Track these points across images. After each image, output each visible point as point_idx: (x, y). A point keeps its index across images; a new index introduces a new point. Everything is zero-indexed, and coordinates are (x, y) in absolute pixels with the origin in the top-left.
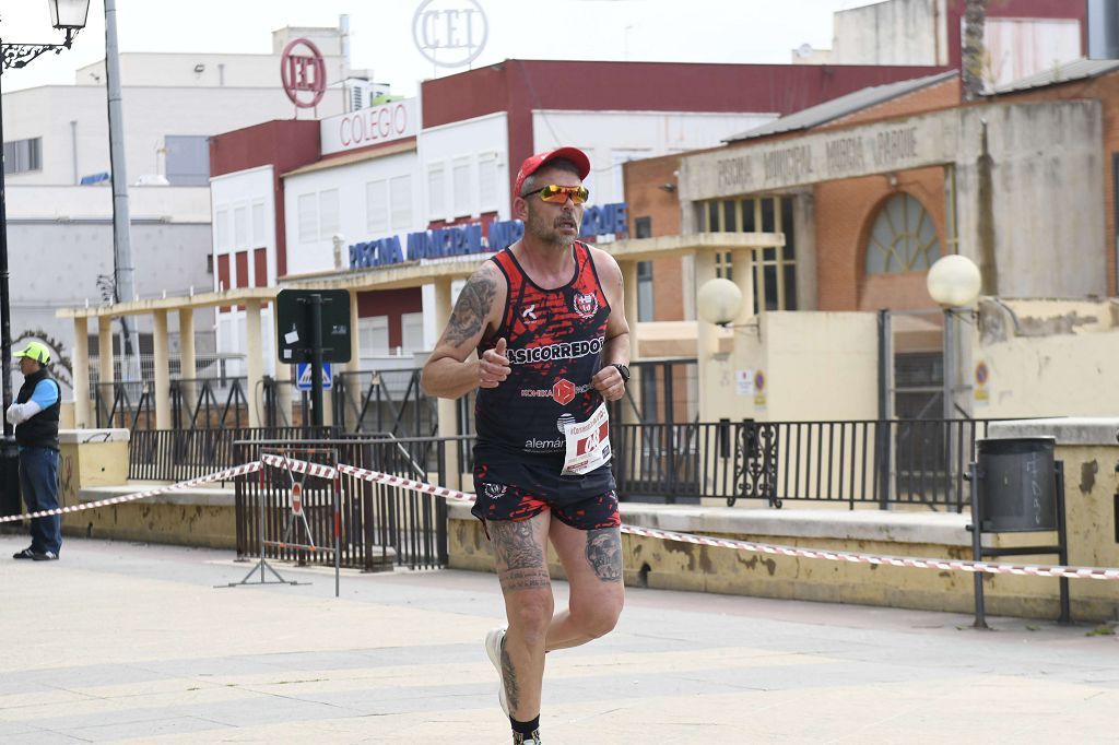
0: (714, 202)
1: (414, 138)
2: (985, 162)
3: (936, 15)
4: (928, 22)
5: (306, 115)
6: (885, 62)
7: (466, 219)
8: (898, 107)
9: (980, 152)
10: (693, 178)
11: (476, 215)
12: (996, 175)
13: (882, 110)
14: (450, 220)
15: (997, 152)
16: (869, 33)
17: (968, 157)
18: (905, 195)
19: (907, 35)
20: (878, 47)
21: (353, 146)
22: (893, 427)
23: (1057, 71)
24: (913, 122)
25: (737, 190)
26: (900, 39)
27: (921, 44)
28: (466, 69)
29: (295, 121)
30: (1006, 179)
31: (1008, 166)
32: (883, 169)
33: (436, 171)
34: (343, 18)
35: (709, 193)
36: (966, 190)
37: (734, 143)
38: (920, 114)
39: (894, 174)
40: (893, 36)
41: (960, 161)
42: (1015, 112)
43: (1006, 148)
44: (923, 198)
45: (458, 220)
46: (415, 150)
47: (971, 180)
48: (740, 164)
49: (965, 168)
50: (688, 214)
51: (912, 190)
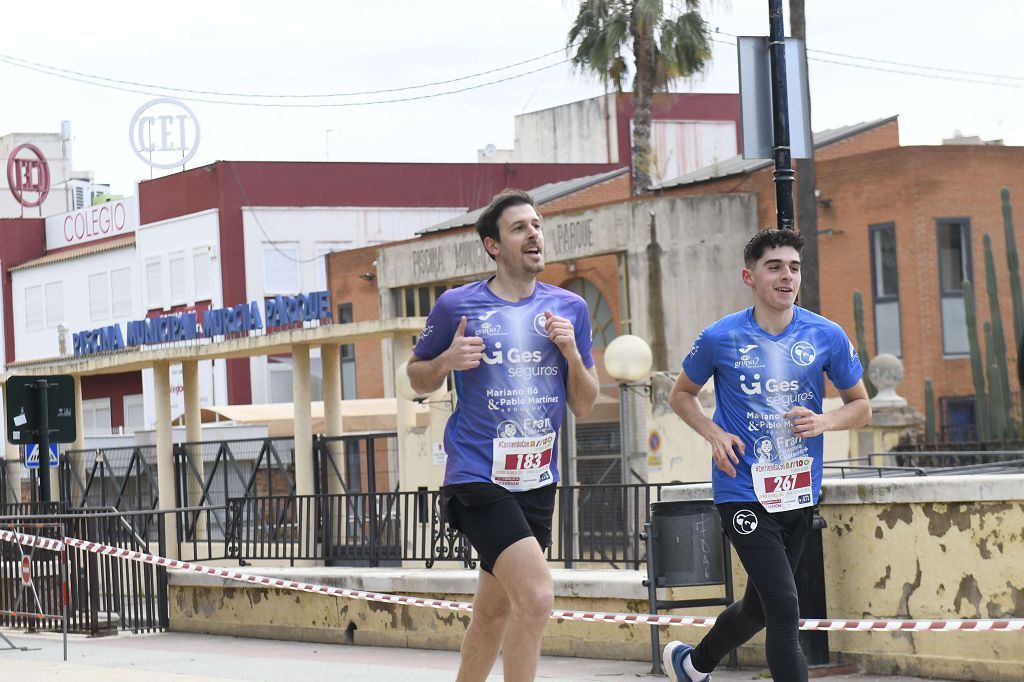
0: (409, 289)
1: (132, 234)
2: (654, 250)
3: (608, 118)
4: (600, 125)
5: (31, 213)
6: (562, 160)
7: (182, 307)
8: (575, 201)
9: (649, 241)
10: (392, 267)
11: (191, 304)
12: (664, 261)
13: (560, 204)
14: (167, 308)
15: (663, 241)
16: (548, 134)
17: (638, 245)
18: (583, 280)
19: (582, 136)
20: (555, 147)
21: (76, 241)
22: (576, 491)
23: (716, 168)
24: (588, 215)
25: (431, 277)
26: (575, 139)
27: (595, 146)
28: (180, 170)
29: (21, 219)
30: (673, 265)
31: (674, 254)
32: (562, 257)
33: (153, 264)
34: (64, 124)
35: (405, 281)
36: (637, 276)
37: (427, 235)
38: (595, 207)
39: (572, 261)
40: (570, 137)
41: (631, 249)
42: (680, 204)
43: (672, 237)
44: (599, 283)
45: (174, 309)
46: (134, 245)
47: (642, 266)
48: (433, 254)
49: (636, 255)
50: (386, 299)
51: (588, 275)
